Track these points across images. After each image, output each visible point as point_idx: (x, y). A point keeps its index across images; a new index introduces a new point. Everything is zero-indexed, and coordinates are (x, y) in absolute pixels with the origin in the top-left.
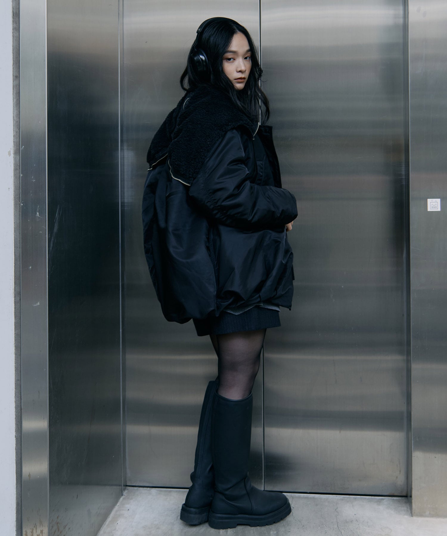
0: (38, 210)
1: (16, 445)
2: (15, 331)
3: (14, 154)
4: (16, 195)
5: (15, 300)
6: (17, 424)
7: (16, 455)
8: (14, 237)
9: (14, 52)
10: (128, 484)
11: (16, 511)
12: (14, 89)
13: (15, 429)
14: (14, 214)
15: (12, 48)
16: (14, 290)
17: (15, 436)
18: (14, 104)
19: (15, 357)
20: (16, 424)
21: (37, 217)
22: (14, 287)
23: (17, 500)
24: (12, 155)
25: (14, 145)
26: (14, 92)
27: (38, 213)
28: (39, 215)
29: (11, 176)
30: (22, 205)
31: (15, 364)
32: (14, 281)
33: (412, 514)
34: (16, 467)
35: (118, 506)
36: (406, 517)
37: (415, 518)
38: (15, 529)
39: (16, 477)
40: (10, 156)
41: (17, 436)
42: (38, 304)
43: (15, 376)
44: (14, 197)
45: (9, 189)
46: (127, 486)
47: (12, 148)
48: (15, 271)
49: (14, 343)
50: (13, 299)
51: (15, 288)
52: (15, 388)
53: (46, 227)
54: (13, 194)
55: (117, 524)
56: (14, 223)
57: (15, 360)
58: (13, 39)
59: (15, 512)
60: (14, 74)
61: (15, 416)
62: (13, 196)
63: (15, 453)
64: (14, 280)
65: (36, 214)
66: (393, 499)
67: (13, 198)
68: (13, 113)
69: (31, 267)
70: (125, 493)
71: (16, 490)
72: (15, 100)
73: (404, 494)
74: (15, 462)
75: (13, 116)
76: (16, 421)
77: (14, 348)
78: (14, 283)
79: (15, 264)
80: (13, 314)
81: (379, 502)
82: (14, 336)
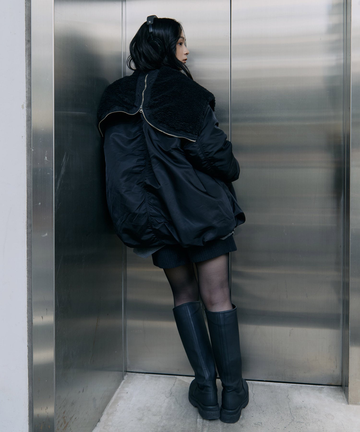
0: (46, 155)
1: (28, 353)
2: (27, 258)
3: (26, 107)
4: (28, 142)
5: (27, 231)
6: (29, 336)
7: (28, 361)
8: (27, 178)
9: (27, 19)
10: (128, 370)
11: (29, 408)
12: (27, 51)
13: (27, 339)
14: (27, 158)
15: (25, 16)
16: (26, 222)
17: (28, 345)
18: (26, 64)
19: (28, 279)
21: (45, 160)
22: (26, 220)
23: (29, 399)
24: (25, 108)
25: (27, 99)
26: (27, 54)
27: (46, 157)
28: (47, 159)
29: (24, 126)
30: (33, 150)
31: (27, 285)
32: (26, 215)
33: (348, 401)
34: (28, 372)
35: (120, 389)
36: (343, 404)
37: (350, 406)
38: (27, 423)
39: (29, 380)
40: (23, 109)
41: (29, 346)
42: (46, 235)
43: (27, 295)
44: (27, 144)
45: (22, 137)
47: (25, 102)
48: (27, 207)
49: (27, 267)
50: (26, 230)
51: (27, 221)
52: (27, 306)
53: (53, 170)
54: (26, 141)
55: (118, 405)
56: (27, 166)
57: (27, 282)
58: (26, 8)
60: (27, 39)
61: (27, 329)
62: (26, 143)
63: (27, 360)
64: (26, 214)
65: (45, 158)
66: (331, 388)
67: (26, 145)
68: (26, 72)
69: (40, 204)
70: (125, 377)
71: (29, 391)
72: (27, 61)
73: (339, 384)
74: (27, 367)
75: (26, 75)
76: (28, 333)
77: (26, 272)
78: (26, 217)
79: (27, 200)
80: (26, 243)
81: (320, 390)
82: (26, 261)
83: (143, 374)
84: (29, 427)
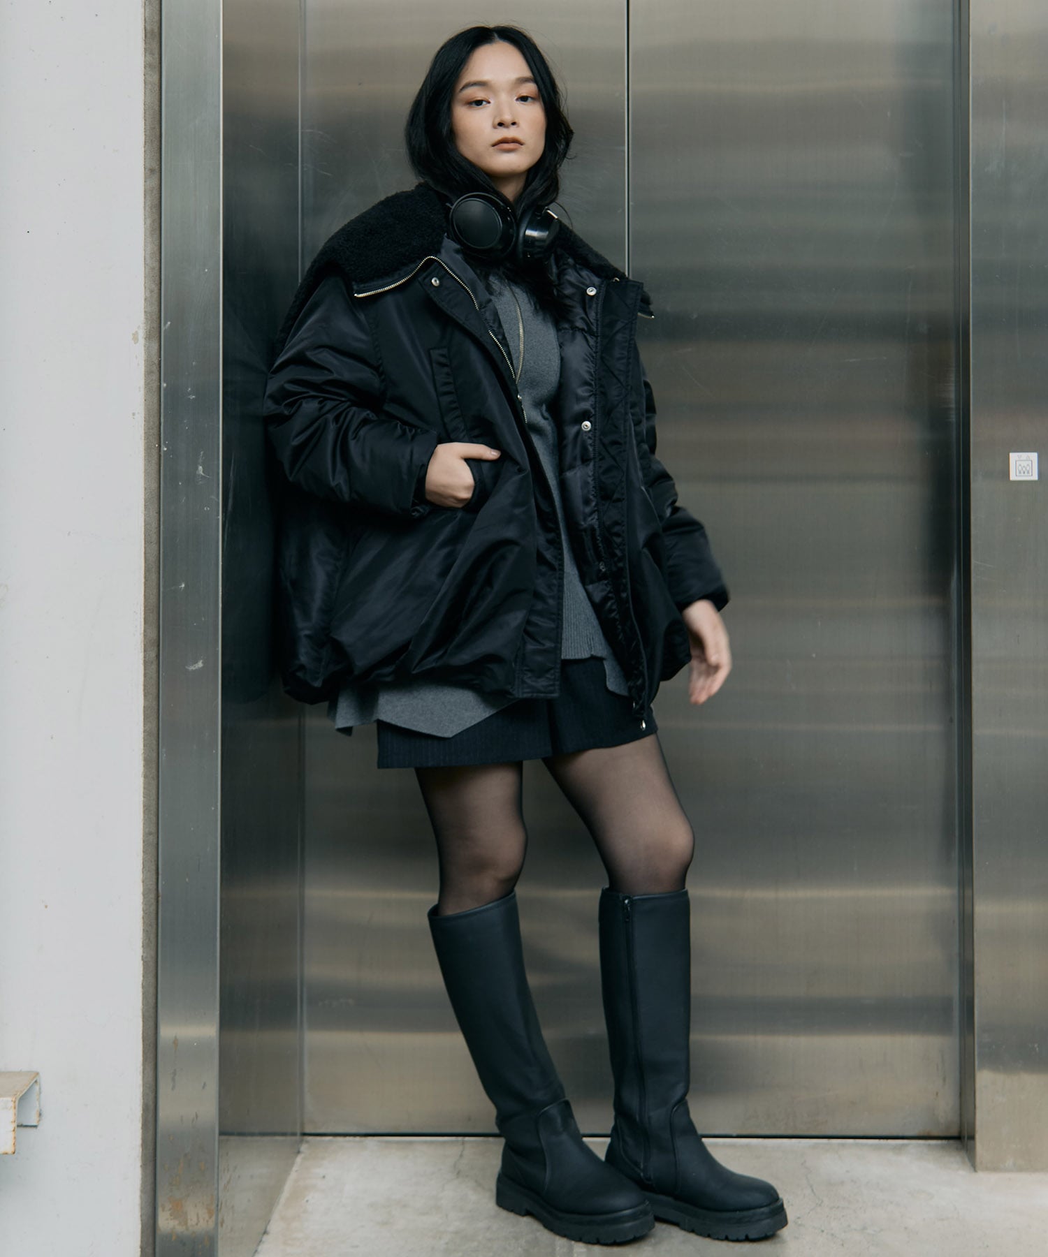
0: (200, 461)
1: (143, 976)
2: (144, 727)
3: (145, 339)
4: (149, 429)
5: (145, 657)
6: (147, 931)
7: (143, 998)
8: (145, 519)
9: (147, 116)
10: (307, 1130)
11: (143, 1125)
12: (148, 196)
13: (141, 940)
14: (146, 470)
15: (142, 107)
16: (142, 635)
17: (142, 956)
18: (145, 229)
19: (145, 784)
20: (144, 930)
21: (199, 476)
22: (143, 629)
23: (143, 1099)
24: (142, 341)
25: (146, 319)
26: (147, 204)
27: (200, 468)
28: (203, 472)
29: (140, 388)
30: (165, 449)
31: (144, 797)
32: (143, 616)
33: (974, 1167)
34: (143, 1026)
35: (296, 1171)
36: (961, 1172)
37: (981, 1175)
38: (138, 1163)
39: (144, 1047)
40: (135, 343)
41: (146, 957)
42: (200, 664)
43: (144, 824)
44: (145, 433)
45: (134, 414)
46: (304, 1134)
47: (142, 326)
48: (145, 595)
49: (142, 752)
50: (141, 655)
51: (145, 631)
52: (144, 852)
53: (218, 499)
54: (143, 425)
56: (145, 489)
57: (144, 788)
58: (145, 87)
59: (139, 1125)
60: (148, 165)
61: (142, 912)
62: (143, 432)
63: (141, 994)
64: (143, 613)
65: (197, 469)
66: (929, 1145)
67: (143, 435)
68: (145, 250)
69: (183, 586)
70: (304, 1147)
71: (143, 1077)
72: (149, 222)
73: (954, 1132)
74: (140, 1014)
75: (145, 257)
76: (144, 923)
77: (141, 763)
78: (143, 620)
79: (145, 578)
80: (141, 688)
82: (141, 736)
83: (358, 1139)
84: (142, 1175)
